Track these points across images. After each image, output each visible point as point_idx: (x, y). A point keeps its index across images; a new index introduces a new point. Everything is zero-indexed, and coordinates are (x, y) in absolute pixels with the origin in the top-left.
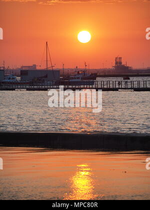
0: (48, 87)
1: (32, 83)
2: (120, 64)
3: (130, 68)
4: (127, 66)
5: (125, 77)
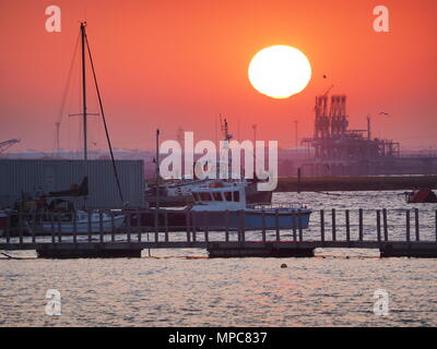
0: (144, 238)
1: (14, 219)
2: (339, 130)
3: (387, 149)
4: (372, 138)
5: (417, 191)
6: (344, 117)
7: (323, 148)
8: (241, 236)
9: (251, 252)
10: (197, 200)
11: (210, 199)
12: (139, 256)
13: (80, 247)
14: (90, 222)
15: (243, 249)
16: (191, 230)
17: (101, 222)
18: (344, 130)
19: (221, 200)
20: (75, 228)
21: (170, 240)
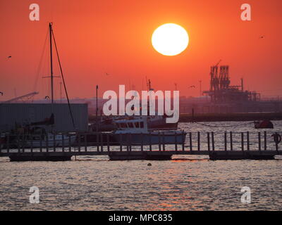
2: (224, 86)
3: (253, 97)
4: (244, 91)
5: (261, 121)
6: (227, 78)
7: (215, 96)
10: (119, 127)
11: (126, 127)
12: (70, 160)
16: (100, 145)
18: (228, 86)
19: (133, 127)
21: (88, 150)
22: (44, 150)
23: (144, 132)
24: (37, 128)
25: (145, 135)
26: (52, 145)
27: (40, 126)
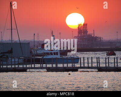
2: (85, 34)
3: (99, 40)
4: (95, 36)
5: (110, 52)
6: (86, 30)
7: (80, 39)
8: (57, 65)
9: (59, 70)
10: (45, 55)
11: (49, 55)
12: (26, 71)
13: (9, 69)
14: (11, 62)
15: (57, 69)
16: (42, 64)
17: (15, 61)
18: (87, 34)
19: (52, 55)
20: (7, 63)
21: (35, 67)
22: (13, 66)
23: (58, 57)
24: (4, 55)
25: (58, 58)
26: (14, 64)
27: (5, 54)
